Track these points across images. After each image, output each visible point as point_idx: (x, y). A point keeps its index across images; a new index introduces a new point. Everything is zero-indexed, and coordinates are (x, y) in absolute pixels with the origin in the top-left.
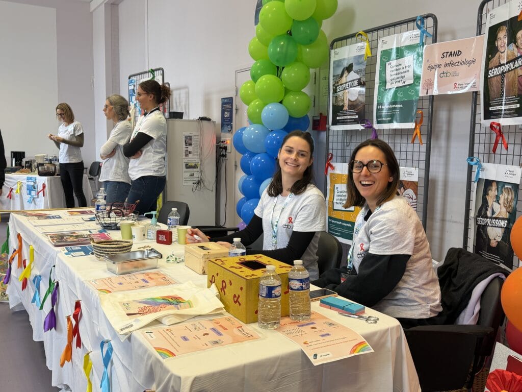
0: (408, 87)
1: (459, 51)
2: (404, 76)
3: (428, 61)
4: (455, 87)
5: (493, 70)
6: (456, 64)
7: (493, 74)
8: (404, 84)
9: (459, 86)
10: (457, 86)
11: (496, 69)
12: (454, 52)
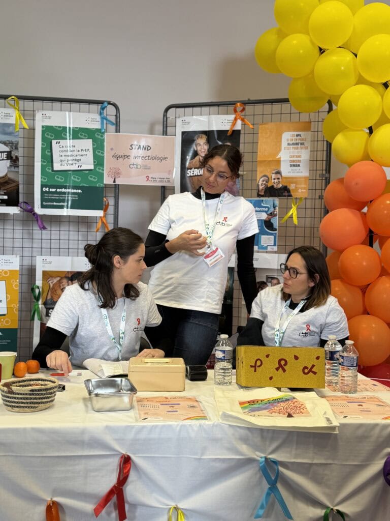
0: (88, 172)
1: (148, 146)
2: (80, 160)
3: (112, 149)
4: (148, 179)
5: (192, 170)
6: (147, 158)
7: (193, 174)
8: (79, 168)
9: (152, 179)
10: (150, 179)
11: (197, 170)
12: (143, 147)
